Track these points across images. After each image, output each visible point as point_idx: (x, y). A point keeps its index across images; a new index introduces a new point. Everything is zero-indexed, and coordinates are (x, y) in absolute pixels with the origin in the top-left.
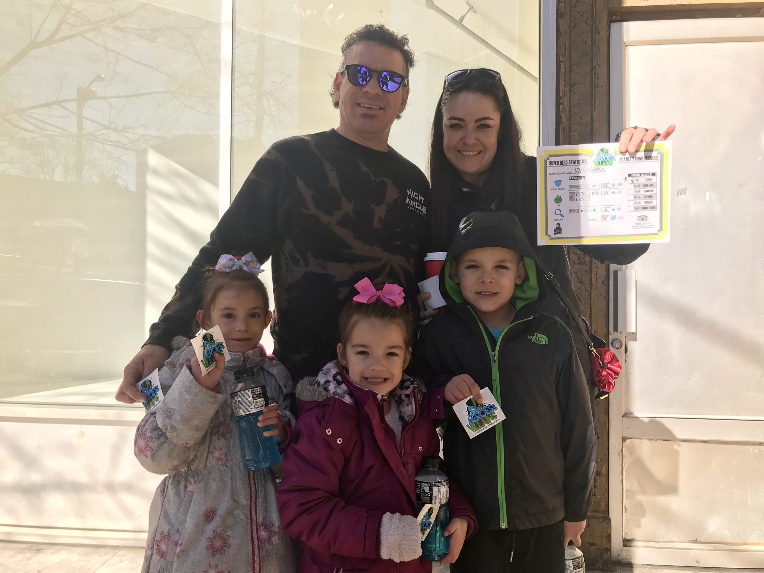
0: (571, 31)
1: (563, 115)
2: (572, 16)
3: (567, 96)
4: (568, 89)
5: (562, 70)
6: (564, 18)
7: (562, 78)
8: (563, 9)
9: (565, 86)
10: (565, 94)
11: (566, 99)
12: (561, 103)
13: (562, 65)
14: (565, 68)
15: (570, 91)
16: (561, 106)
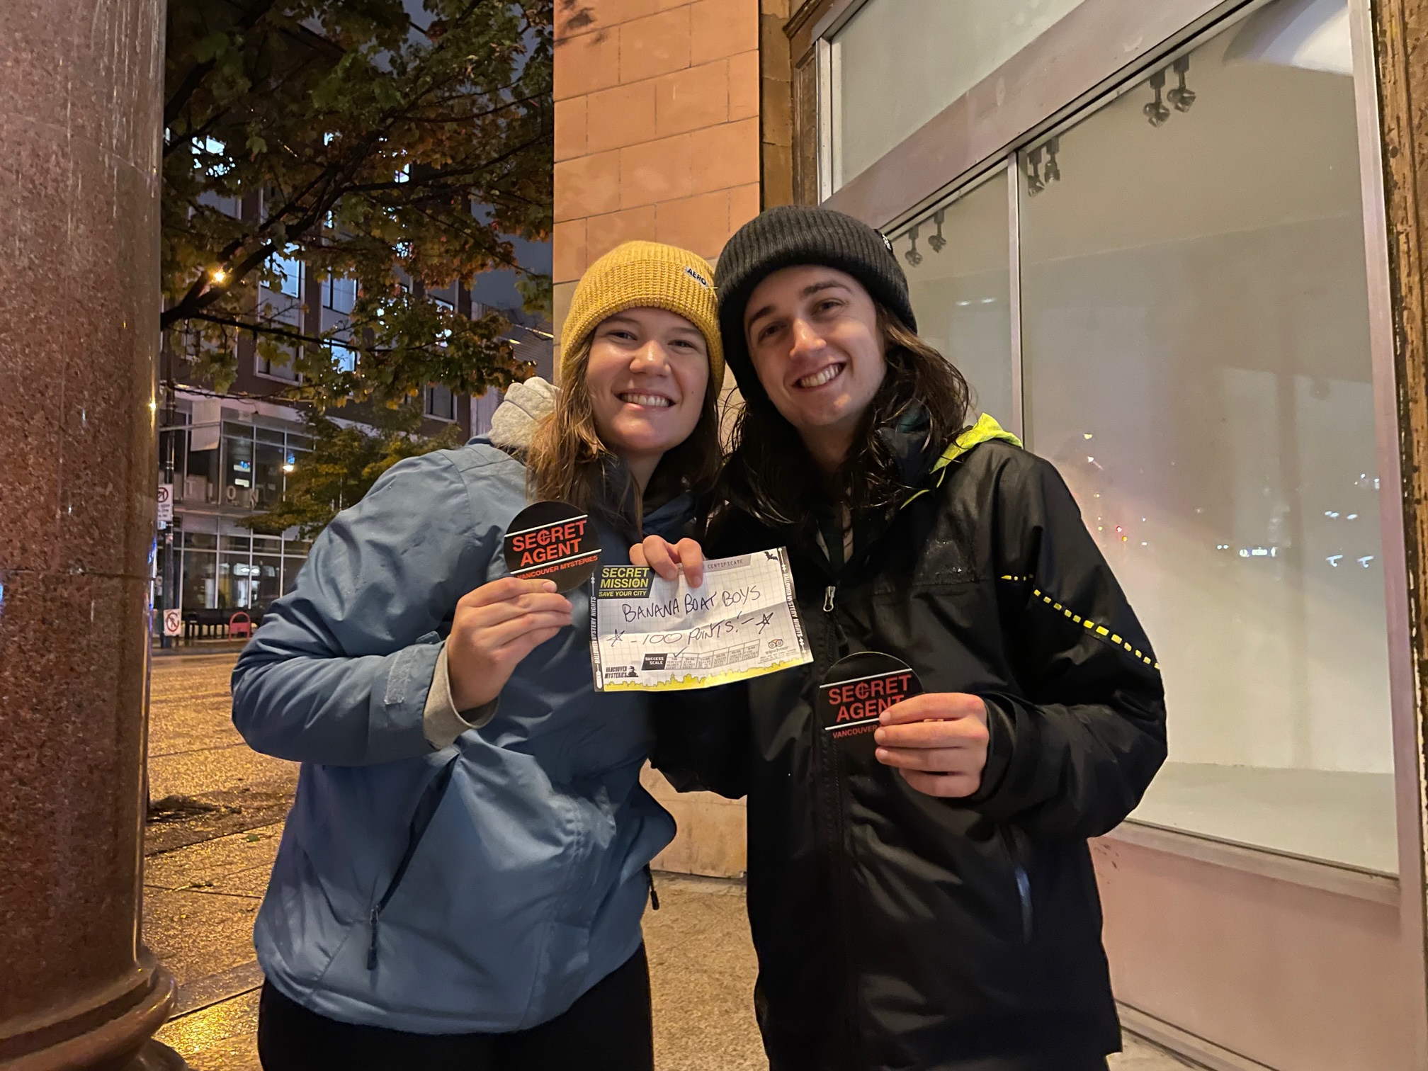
0: (1415, 173)
1: (1407, 328)
2: (1416, 145)
3: (1416, 291)
4: (1417, 278)
5: (1403, 247)
6: (1399, 156)
7: (1403, 262)
8: (1396, 139)
9: (1409, 275)
10: (1410, 289)
11: (1414, 297)
12: (1405, 308)
13: (1402, 238)
14: (1408, 242)
15: (1421, 280)
16: (1405, 313)
